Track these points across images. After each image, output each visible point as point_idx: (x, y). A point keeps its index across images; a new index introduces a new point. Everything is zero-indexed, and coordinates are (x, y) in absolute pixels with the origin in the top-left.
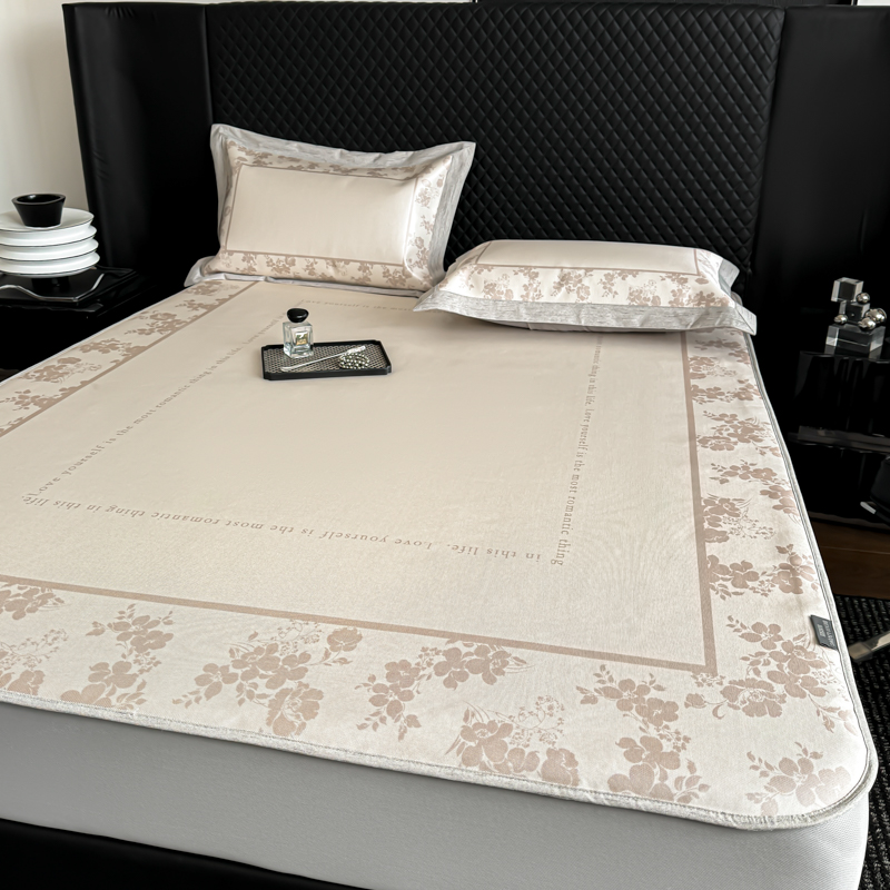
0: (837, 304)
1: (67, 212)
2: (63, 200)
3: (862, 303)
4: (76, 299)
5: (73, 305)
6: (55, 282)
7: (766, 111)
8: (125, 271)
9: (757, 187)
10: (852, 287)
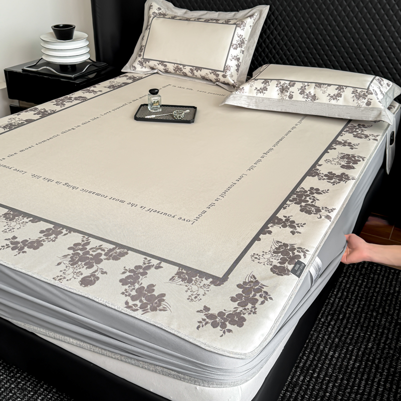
1: (76, 33)
2: (74, 27)
4: (73, 76)
5: (70, 78)
6: (69, 67)
8: (103, 64)
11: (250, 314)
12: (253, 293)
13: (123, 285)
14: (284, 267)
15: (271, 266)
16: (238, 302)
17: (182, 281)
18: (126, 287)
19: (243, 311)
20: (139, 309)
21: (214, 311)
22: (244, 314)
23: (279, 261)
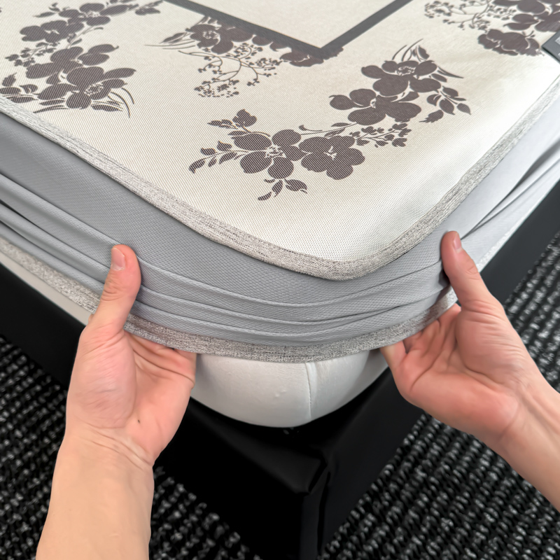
11: (382, 144)
12: (408, 90)
13: (24, 39)
14: (523, 36)
15: (482, 32)
16: (354, 109)
17: (199, 45)
18: (32, 45)
19: (362, 134)
20: (35, 97)
21: (267, 126)
22: (361, 143)
23: (511, 21)
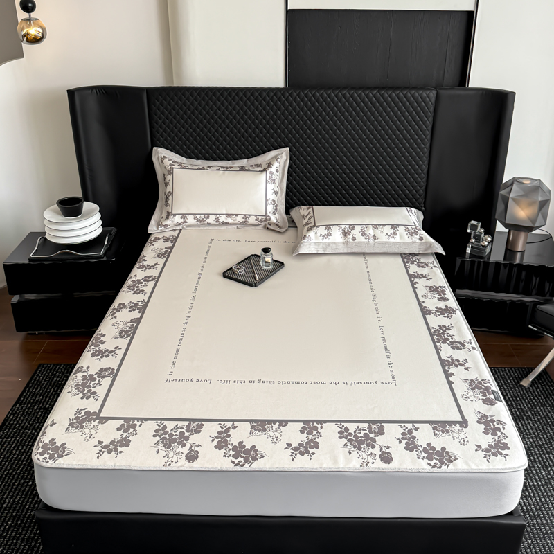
0: (470, 234)
3: (481, 233)
4: (101, 253)
5: (102, 257)
7: (429, 137)
9: (425, 171)
10: (477, 226)
12: (491, 424)
14: (489, 398)
15: (481, 401)
16: (490, 433)
19: (499, 438)
21: (484, 446)
23: (481, 394)
